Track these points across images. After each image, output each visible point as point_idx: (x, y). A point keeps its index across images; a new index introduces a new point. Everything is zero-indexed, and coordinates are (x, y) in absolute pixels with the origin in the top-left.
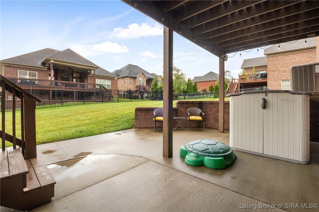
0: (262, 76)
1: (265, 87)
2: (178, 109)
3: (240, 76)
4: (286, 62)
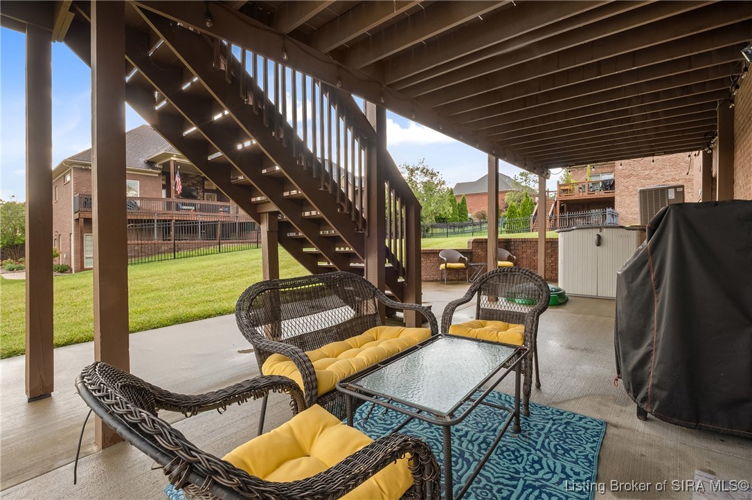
0: (606, 186)
1: (610, 209)
2: (474, 251)
3: (559, 185)
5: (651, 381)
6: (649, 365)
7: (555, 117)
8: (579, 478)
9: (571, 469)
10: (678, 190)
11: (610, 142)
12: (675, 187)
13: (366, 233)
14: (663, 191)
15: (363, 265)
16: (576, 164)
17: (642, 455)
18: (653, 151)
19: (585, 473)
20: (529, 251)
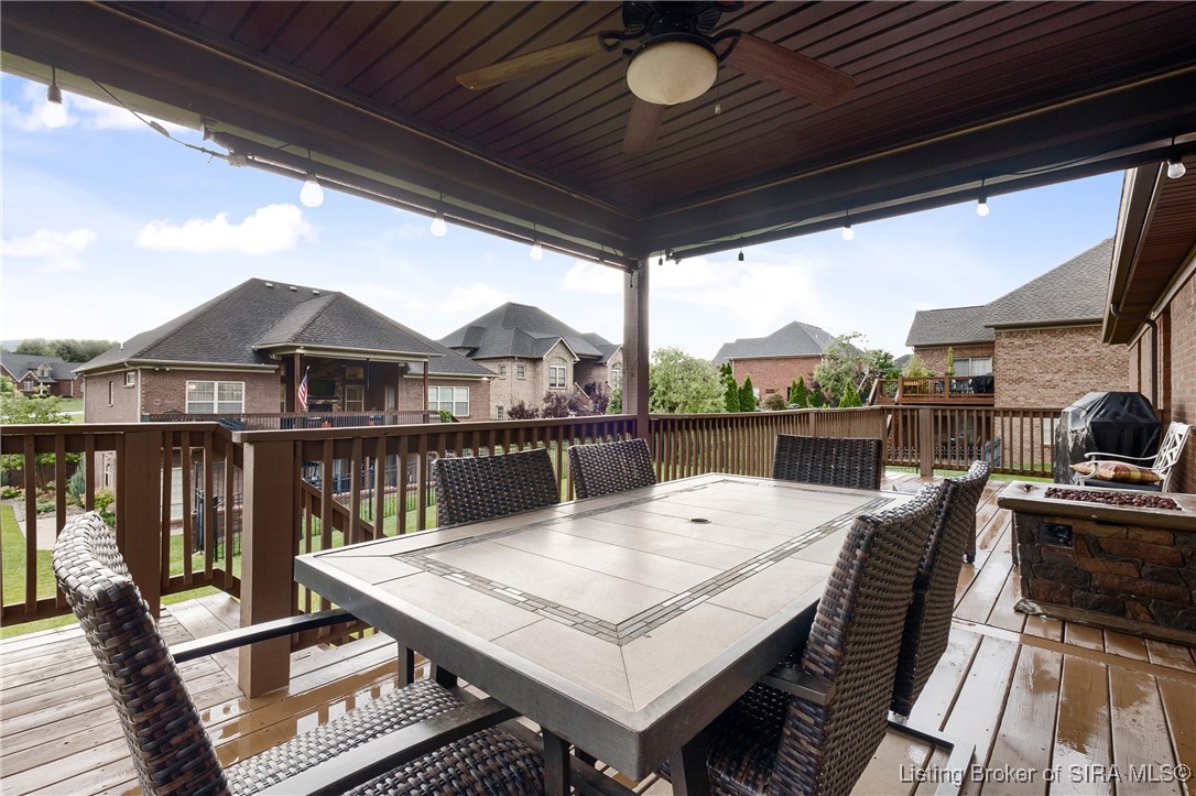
0: (979, 386)
3: (902, 380)
4: (1056, 356)
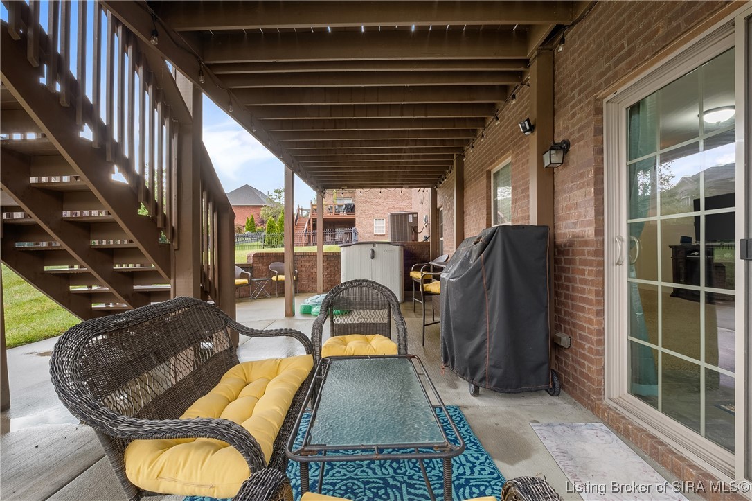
0: (348, 209)
1: (352, 228)
2: (255, 265)
3: (312, 205)
5: (487, 364)
6: (485, 351)
7: (352, 143)
8: (480, 461)
9: (472, 456)
10: (415, 216)
11: (379, 173)
12: (413, 214)
13: (175, 245)
14: (405, 215)
15: (168, 286)
16: (348, 188)
17: (497, 425)
18: (403, 184)
19: (482, 455)
20: (307, 264)
